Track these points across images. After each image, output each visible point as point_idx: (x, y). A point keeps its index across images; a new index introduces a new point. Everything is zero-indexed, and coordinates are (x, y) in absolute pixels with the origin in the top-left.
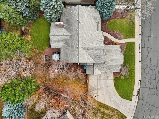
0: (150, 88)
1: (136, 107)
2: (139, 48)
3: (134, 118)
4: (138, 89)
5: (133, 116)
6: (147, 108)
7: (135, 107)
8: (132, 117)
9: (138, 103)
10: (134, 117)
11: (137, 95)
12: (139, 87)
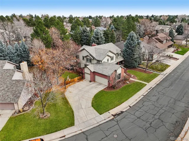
0: (139, 118)
1: (100, 125)
2: (150, 89)
3: (83, 134)
4: (121, 111)
5: (83, 130)
6: (115, 136)
7: (98, 124)
8: (81, 132)
9: (106, 122)
10: (83, 132)
11: (114, 116)
12: (124, 110)
